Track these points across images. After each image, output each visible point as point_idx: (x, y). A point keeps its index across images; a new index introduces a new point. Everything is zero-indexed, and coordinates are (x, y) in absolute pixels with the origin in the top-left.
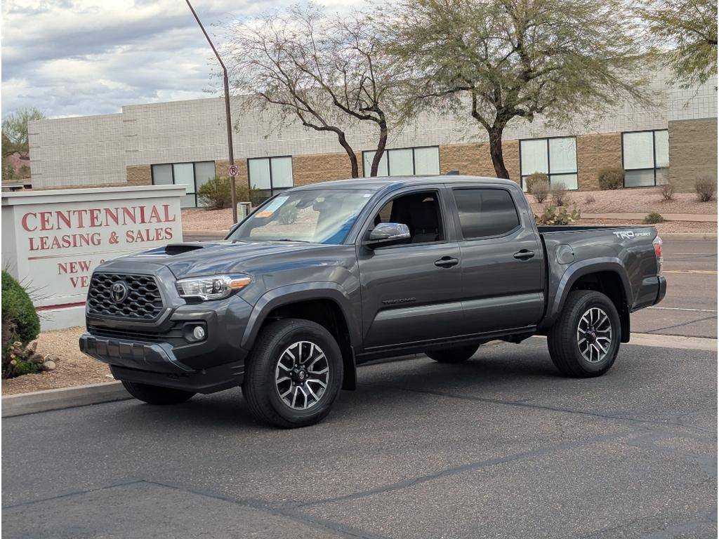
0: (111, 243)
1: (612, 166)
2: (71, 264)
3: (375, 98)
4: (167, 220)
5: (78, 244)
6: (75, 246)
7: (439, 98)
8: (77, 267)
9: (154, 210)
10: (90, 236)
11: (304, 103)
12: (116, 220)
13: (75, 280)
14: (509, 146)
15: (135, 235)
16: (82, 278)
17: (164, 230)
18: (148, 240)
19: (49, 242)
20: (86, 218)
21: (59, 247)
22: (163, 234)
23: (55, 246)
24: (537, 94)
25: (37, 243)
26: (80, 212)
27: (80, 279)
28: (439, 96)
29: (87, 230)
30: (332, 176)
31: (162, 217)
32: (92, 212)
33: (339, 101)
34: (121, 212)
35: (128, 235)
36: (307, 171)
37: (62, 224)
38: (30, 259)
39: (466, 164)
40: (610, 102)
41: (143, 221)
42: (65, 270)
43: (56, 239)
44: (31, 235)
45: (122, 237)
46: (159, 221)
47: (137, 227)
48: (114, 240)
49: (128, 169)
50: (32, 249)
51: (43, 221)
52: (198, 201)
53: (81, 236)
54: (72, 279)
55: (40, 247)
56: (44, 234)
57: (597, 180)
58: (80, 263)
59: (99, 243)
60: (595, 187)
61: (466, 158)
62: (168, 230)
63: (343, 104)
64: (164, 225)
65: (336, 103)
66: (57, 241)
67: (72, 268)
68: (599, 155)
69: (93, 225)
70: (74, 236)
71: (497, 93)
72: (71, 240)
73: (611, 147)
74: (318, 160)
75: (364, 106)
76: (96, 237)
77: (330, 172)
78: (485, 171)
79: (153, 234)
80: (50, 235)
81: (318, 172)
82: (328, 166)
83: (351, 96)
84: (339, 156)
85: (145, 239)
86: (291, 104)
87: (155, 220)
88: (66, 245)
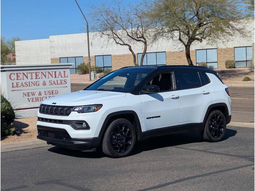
0: (44, 85)
1: (231, 60)
2: (28, 93)
3: (142, 33)
4: (65, 77)
5: (31, 85)
6: (29, 86)
7: (167, 33)
8: (30, 94)
9: (60, 73)
10: (35, 82)
11: (116, 35)
12: (45, 76)
13: (29, 99)
14: (192, 52)
15: (52, 83)
16: (32, 98)
17: (63, 80)
18: (57, 84)
19: (20, 85)
20: (34, 75)
21: (23, 86)
22: (63, 82)
23: (22, 86)
24: (203, 32)
25: (15, 85)
26: (32, 73)
27: (31, 99)
28: (167, 32)
29: (34, 80)
30: (126, 62)
31: (63, 76)
32: (36, 73)
33: (129, 34)
34: (47, 73)
35: (50, 82)
36: (117, 60)
37: (25, 77)
38: (12, 91)
39: (175, 58)
40: (231, 35)
41: (56, 77)
42: (26, 95)
43: (22, 83)
44: (13, 81)
45: (48, 83)
46: (62, 77)
47: (53, 79)
48: (44, 84)
49: (51, 59)
50: (13, 87)
51: (18, 76)
52: (77, 71)
53: (32, 82)
54: (28, 99)
55: (16, 87)
56: (18, 81)
57: (225, 65)
58: (31, 93)
59: (39, 85)
60: (224, 67)
61: (176, 56)
62: (65, 81)
63: (131, 35)
64: (63, 79)
65: (128, 35)
66: (23, 84)
67: (28, 94)
68: (226, 56)
69: (36, 78)
70: (29, 82)
71: (188, 32)
72: (28, 84)
73: (230, 53)
74: (121, 57)
75: (138, 36)
76: (38, 83)
77: (125, 61)
78: (183, 61)
79: (59, 82)
80: (20, 82)
81: (121, 61)
82: (125, 59)
83: (134, 32)
84: (128, 55)
85: (56, 84)
86: (111, 35)
87: (60, 76)
88: (26, 85)
